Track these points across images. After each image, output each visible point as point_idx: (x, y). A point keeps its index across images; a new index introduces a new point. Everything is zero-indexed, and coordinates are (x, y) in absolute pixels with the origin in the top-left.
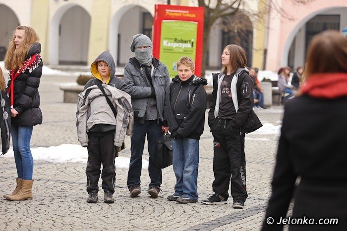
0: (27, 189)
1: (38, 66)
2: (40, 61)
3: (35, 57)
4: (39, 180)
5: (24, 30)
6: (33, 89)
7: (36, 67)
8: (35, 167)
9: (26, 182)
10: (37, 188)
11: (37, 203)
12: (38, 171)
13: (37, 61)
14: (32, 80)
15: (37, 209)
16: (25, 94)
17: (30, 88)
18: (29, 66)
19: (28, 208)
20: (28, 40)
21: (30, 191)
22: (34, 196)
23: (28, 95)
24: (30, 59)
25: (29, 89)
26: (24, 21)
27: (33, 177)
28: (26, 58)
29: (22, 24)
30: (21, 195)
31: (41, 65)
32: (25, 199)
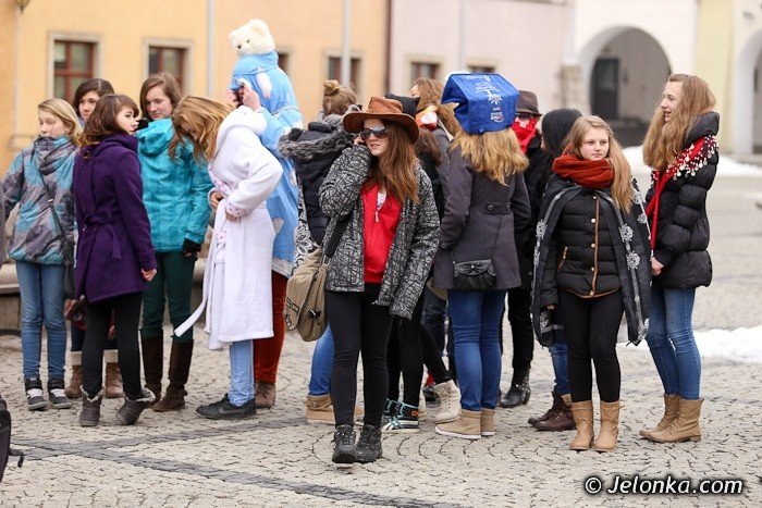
0: (689, 418)
1: (705, 163)
2: (713, 152)
3: (701, 143)
4: (714, 400)
5: (680, 84)
6: (690, 211)
7: (701, 166)
8: (704, 373)
9: (688, 404)
10: (711, 417)
11: (711, 449)
12: (712, 379)
13: (705, 153)
14: (690, 191)
15: (711, 461)
16: (674, 223)
17: (684, 208)
18: (688, 163)
19: (693, 460)
20: (687, 104)
21: (695, 424)
22: (703, 433)
23: (680, 225)
24: (692, 147)
25: (683, 212)
26: (681, 64)
27: (702, 393)
28: (685, 146)
29: (676, 70)
30: (677, 431)
31: (714, 162)
32: (686, 440)
